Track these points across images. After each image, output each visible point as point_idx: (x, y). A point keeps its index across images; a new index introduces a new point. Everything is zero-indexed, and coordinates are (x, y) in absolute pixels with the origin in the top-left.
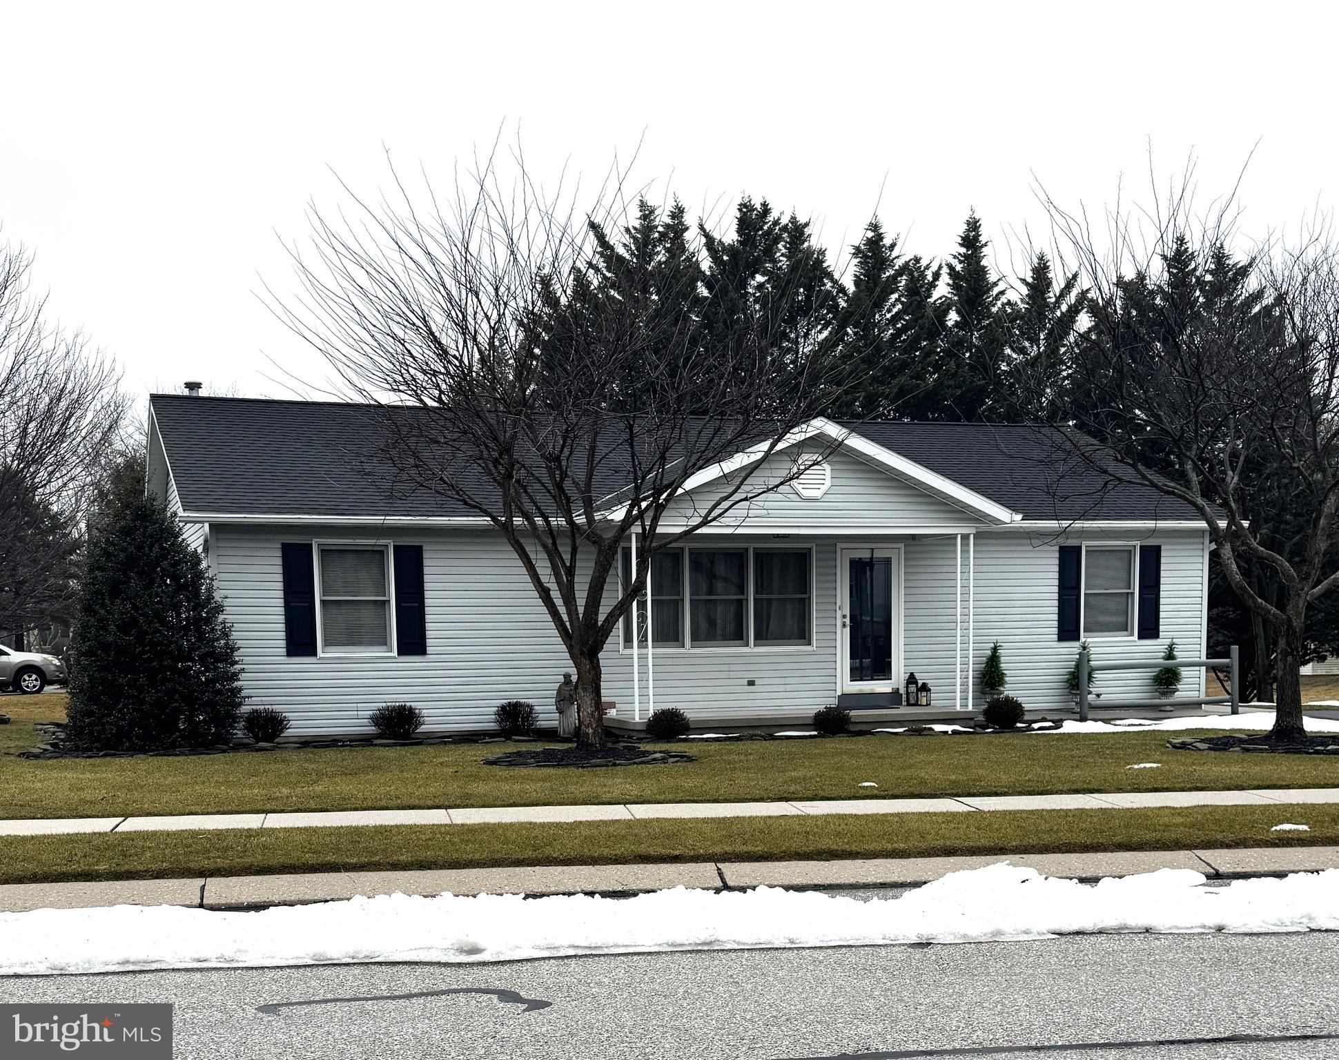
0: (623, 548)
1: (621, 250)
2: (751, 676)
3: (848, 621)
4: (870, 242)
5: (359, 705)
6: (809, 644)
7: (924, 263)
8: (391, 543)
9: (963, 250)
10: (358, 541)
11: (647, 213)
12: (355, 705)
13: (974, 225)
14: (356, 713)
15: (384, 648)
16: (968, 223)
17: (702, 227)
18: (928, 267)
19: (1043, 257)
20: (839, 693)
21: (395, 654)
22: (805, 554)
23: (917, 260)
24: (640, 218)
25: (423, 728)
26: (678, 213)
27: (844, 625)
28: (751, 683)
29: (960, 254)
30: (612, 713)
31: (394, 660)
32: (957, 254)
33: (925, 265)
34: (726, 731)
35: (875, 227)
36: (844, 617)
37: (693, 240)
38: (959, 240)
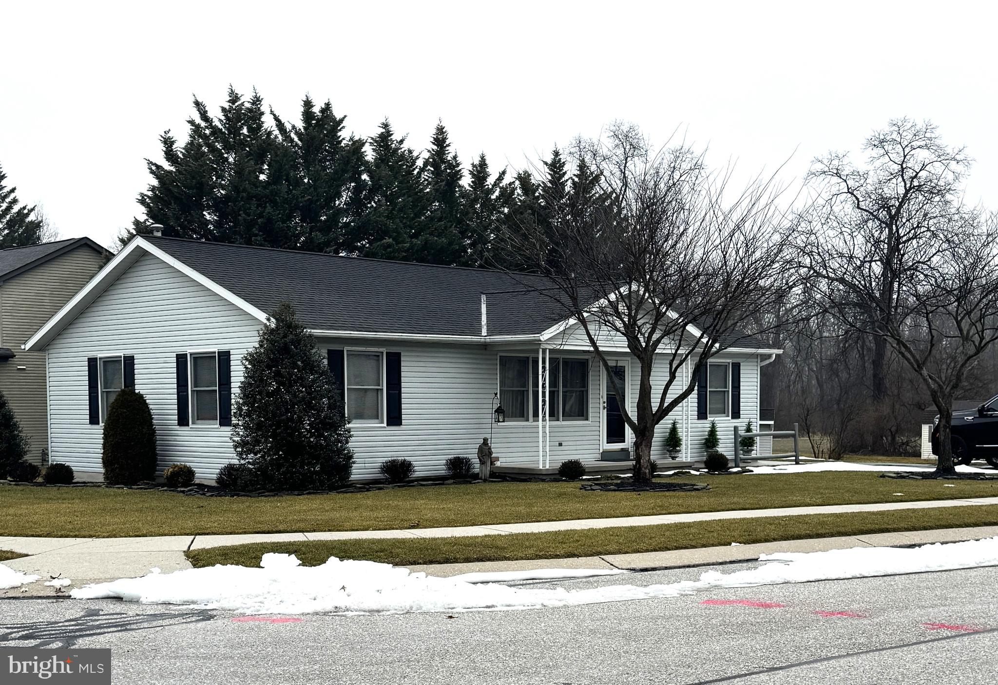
0: (500, 356)
1: (216, 123)
2: (560, 439)
3: (605, 405)
4: (382, 136)
5: (366, 459)
6: (587, 419)
7: (415, 154)
8: (384, 350)
9: (435, 147)
10: (369, 349)
11: (234, 98)
12: (363, 459)
13: (441, 130)
14: (363, 465)
15: (377, 421)
16: (438, 129)
17: (272, 112)
18: (417, 158)
19: (483, 157)
20: (601, 451)
21: (385, 425)
22: (584, 363)
23: (410, 152)
24: (229, 101)
25: (417, 474)
26: (257, 101)
27: (604, 408)
28: (560, 445)
29: (433, 150)
30: (498, 464)
31: (385, 429)
32: (431, 150)
33: (415, 156)
34: (594, 475)
35: (386, 126)
36: (604, 402)
37: (268, 122)
38: (432, 140)
